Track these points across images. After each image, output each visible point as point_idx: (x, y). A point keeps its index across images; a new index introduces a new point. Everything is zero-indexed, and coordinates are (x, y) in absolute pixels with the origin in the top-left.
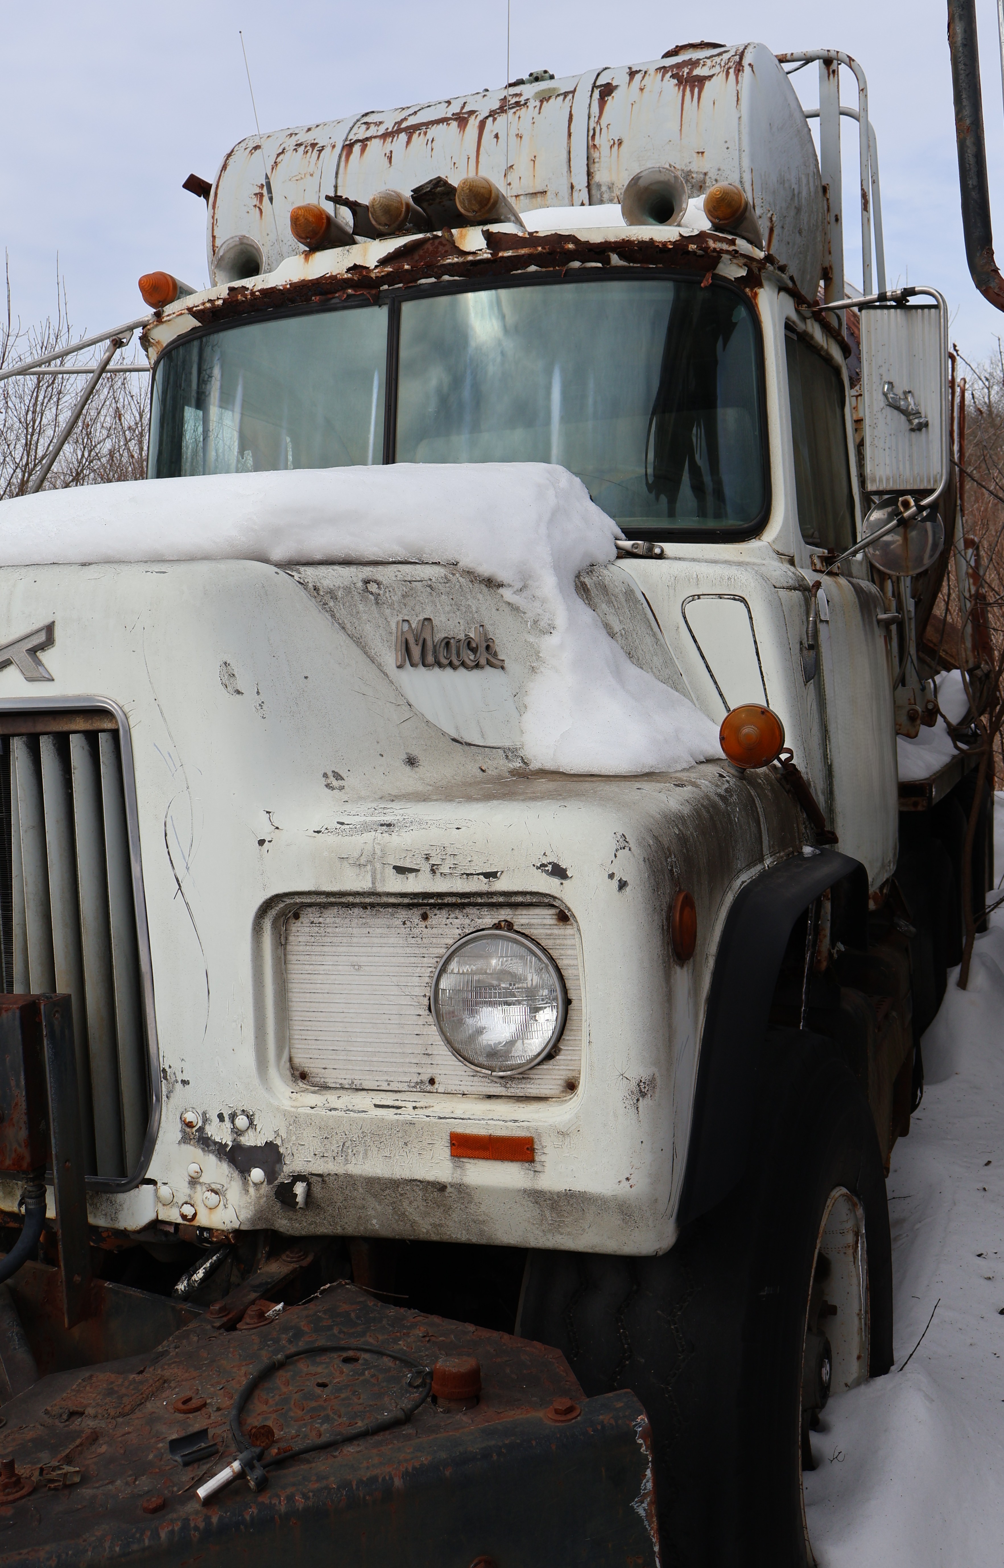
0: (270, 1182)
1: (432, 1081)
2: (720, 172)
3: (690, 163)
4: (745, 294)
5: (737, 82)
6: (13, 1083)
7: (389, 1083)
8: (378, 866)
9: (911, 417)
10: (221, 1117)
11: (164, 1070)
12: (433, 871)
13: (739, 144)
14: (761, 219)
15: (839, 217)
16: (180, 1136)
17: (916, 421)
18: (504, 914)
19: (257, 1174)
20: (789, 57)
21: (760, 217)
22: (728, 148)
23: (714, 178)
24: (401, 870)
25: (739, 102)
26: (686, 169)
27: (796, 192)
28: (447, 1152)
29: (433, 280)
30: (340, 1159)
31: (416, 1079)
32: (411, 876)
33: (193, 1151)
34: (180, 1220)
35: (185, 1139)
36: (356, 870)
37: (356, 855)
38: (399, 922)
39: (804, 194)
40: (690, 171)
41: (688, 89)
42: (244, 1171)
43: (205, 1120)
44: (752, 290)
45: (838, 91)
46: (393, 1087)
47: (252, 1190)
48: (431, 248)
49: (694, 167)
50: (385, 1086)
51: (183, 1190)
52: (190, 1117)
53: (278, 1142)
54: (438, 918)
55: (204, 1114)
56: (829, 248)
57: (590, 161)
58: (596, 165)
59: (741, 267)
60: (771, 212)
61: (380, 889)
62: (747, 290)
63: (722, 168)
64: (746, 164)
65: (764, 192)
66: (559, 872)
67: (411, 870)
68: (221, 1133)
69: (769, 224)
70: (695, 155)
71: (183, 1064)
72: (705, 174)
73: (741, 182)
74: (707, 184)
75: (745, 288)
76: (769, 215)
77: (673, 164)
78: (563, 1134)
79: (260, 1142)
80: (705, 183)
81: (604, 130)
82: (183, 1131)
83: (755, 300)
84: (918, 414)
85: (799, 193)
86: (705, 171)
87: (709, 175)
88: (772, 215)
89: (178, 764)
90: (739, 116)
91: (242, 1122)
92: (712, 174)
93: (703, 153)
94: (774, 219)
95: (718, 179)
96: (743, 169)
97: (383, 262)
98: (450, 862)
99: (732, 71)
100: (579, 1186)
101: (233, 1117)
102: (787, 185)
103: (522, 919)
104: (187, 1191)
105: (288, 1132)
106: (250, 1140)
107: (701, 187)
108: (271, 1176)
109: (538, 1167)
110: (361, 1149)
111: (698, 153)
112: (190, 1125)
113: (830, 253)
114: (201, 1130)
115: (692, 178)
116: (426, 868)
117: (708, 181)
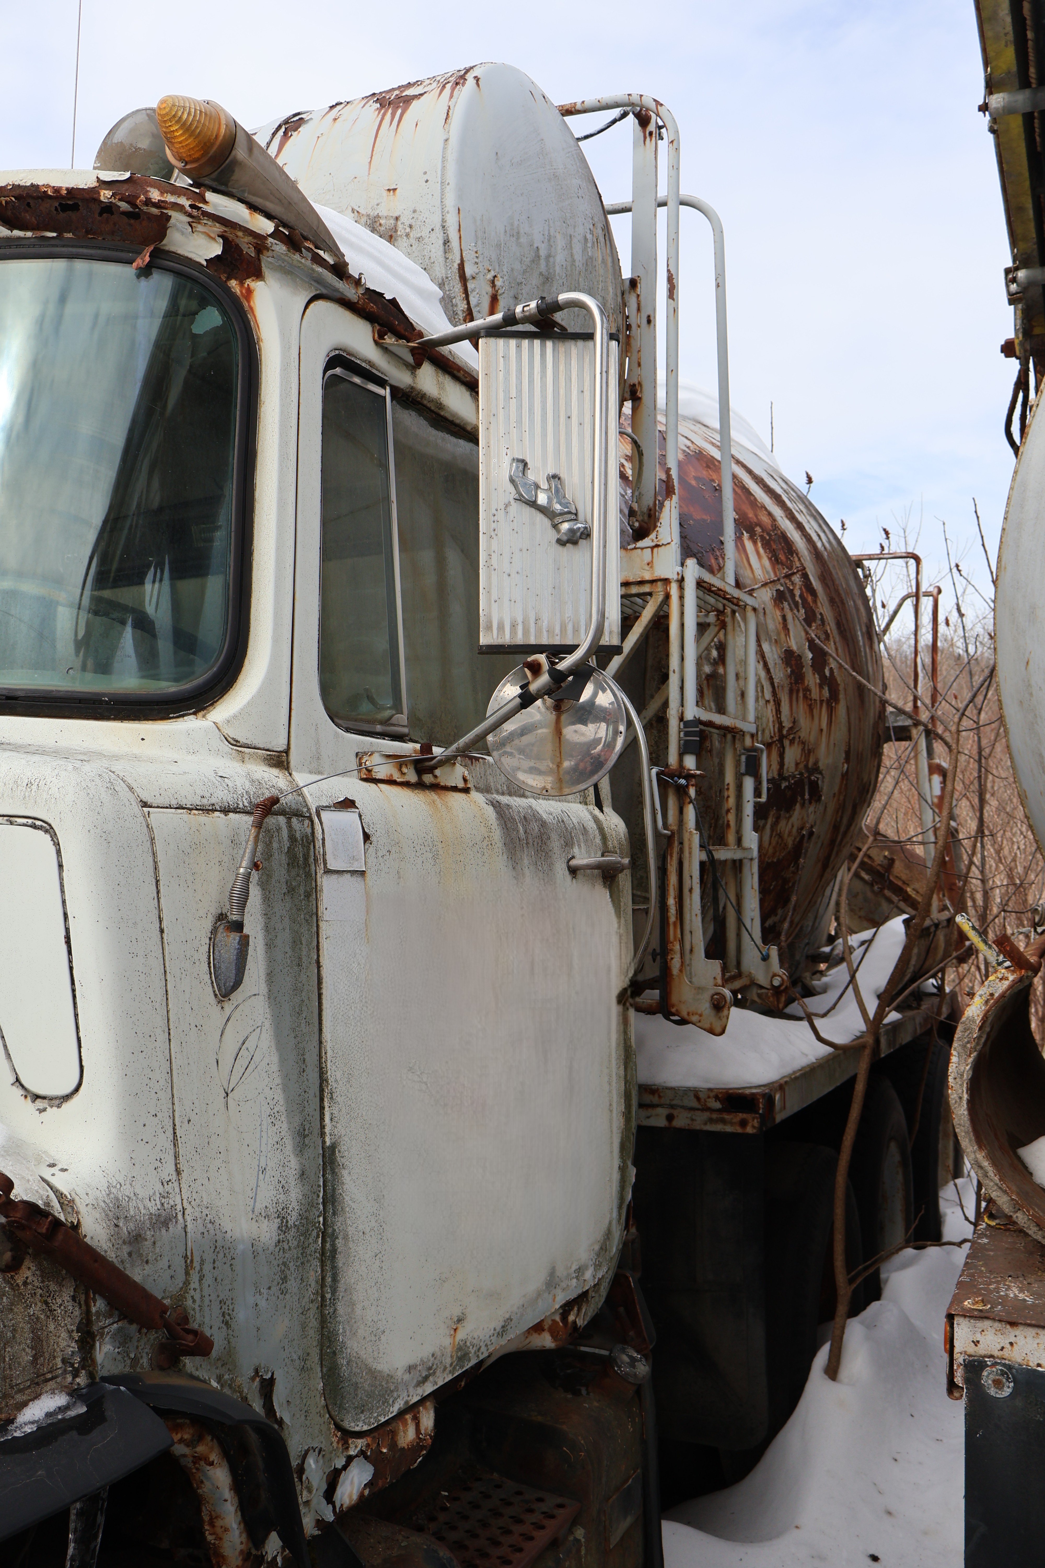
2: (415, 215)
3: (378, 205)
4: (228, 291)
5: (451, 96)
9: (558, 520)
13: (443, 175)
14: (474, 281)
15: (652, 318)
17: (565, 526)
20: (579, 107)
21: (474, 278)
22: (427, 181)
23: (407, 223)
25: (449, 121)
26: (373, 213)
27: (543, 253)
39: (560, 258)
40: (378, 216)
41: (390, 112)
44: (242, 283)
45: (656, 158)
49: (383, 211)
56: (640, 358)
59: (214, 239)
60: (492, 273)
62: (233, 283)
63: (418, 209)
64: (451, 202)
65: (479, 243)
69: (490, 290)
70: (385, 193)
72: (397, 219)
73: (443, 227)
74: (399, 233)
75: (229, 278)
76: (490, 276)
77: (356, 208)
80: (396, 231)
83: (249, 302)
84: (574, 516)
85: (548, 257)
86: (396, 214)
87: (402, 219)
88: (495, 277)
90: (445, 138)
92: (405, 219)
93: (395, 190)
94: (498, 283)
95: (413, 224)
96: (446, 209)
99: (449, 86)
102: (523, 240)
107: (391, 236)
111: (389, 190)
113: (639, 365)
115: (380, 225)
117: (400, 227)
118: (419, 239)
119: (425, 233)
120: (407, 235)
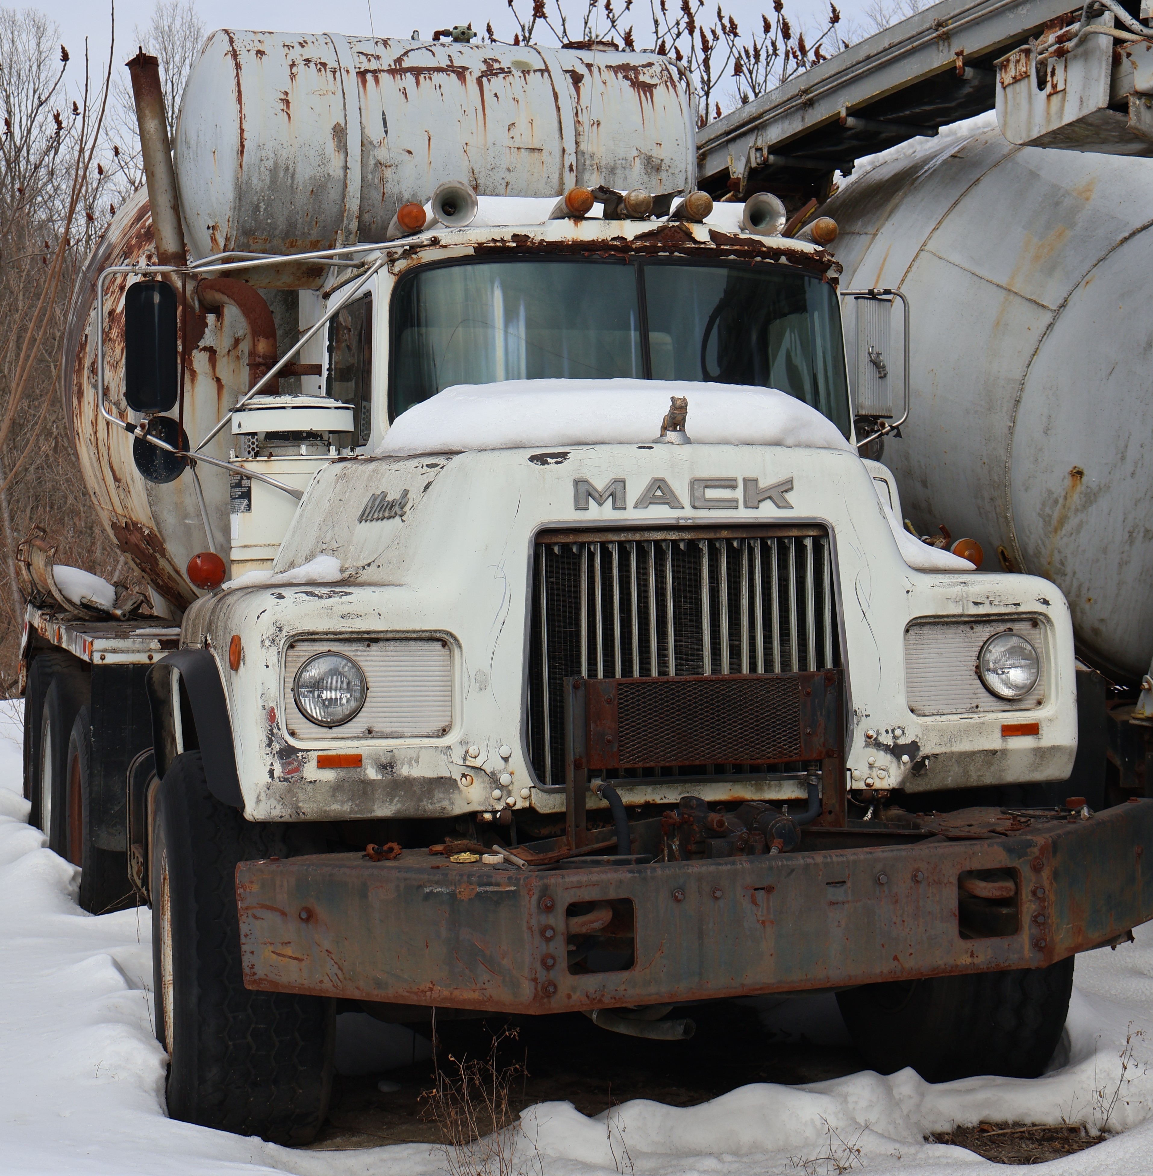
0: (911, 761)
1: (977, 707)
2: (671, 160)
3: (651, 150)
5: (677, 95)
6: (819, 713)
7: (956, 709)
8: (965, 602)
9: (881, 369)
10: (887, 732)
11: (855, 711)
12: (991, 604)
13: (686, 143)
16: (864, 744)
17: (883, 372)
18: (1009, 625)
19: (905, 758)
22: (678, 145)
23: (667, 164)
24: (976, 604)
25: (681, 110)
26: (649, 154)
28: (1000, 734)
29: (667, 254)
30: (949, 745)
31: (969, 706)
32: (981, 606)
33: (872, 751)
34: (865, 787)
35: (867, 745)
36: (955, 604)
37: (954, 597)
38: (960, 631)
40: (652, 156)
41: (642, 92)
42: (898, 758)
43: (878, 733)
46: (959, 711)
47: (902, 767)
48: (669, 234)
49: (654, 154)
50: (954, 711)
51: (866, 771)
52: (871, 733)
53: (917, 740)
54: (979, 628)
55: (878, 731)
57: (577, 134)
58: (581, 137)
61: (966, 613)
62: (834, 285)
63: (673, 158)
66: (1046, 602)
67: (981, 603)
68: (887, 740)
70: (655, 145)
71: (866, 707)
72: (662, 160)
77: (640, 149)
78: (1050, 720)
79: (908, 741)
80: (661, 167)
81: (584, 110)
82: (866, 741)
86: (662, 158)
87: (665, 161)
89: (862, 553)
90: (683, 122)
91: (898, 732)
92: (667, 161)
93: (659, 144)
95: (670, 165)
96: (688, 160)
97: (637, 238)
98: (998, 599)
99: (669, 84)
100: (1057, 743)
101: (893, 731)
103: (1017, 627)
104: (869, 772)
105: (923, 734)
106: (902, 741)
107: (657, 169)
108: (912, 758)
109: (1040, 736)
110: (959, 739)
112: (870, 737)
114: (876, 739)
115: (653, 161)
116: (987, 602)
117: (663, 165)
118: (673, 174)
119: (677, 171)
120: (667, 170)
